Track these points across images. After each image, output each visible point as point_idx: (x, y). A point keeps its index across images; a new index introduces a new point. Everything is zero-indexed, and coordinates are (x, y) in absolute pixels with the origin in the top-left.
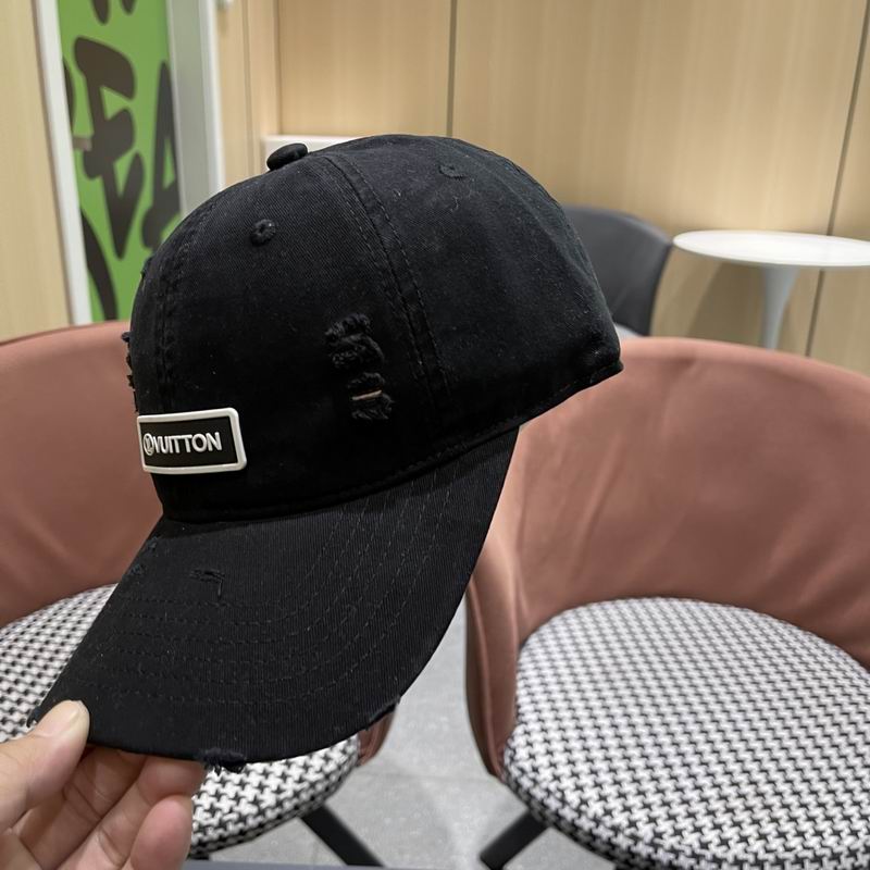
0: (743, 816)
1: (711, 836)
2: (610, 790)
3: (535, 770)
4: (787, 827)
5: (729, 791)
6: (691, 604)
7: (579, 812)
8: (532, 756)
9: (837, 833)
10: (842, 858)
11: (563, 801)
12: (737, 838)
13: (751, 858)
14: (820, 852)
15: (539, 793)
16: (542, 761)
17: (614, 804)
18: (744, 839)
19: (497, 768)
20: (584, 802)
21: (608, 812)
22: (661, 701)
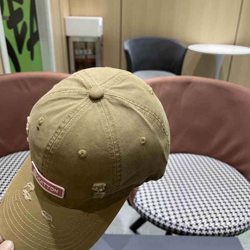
0: (203, 217)
1: (193, 222)
2: (164, 210)
3: (142, 204)
4: (215, 220)
5: (199, 209)
6: (190, 155)
7: (155, 216)
8: (142, 200)
9: (230, 221)
10: (232, 229)
11: (150, 213)
12: (201, 223)
13: (205, 229)
14: (225, 227)
15: (143, 211)
16: (145, 202)
17: (165, 214)
18: (203, 223)
19: (131, 203)
20: (156, 213)
21: (163, 216)
22: (180, 183)
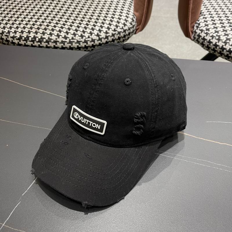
3: (208, 30)
7: (226, 43)
8: (206, 25)
11: (219, 40)
15: (208, 38)
16: (211, 26)
19: (190, 33)
20: (227, 39)
